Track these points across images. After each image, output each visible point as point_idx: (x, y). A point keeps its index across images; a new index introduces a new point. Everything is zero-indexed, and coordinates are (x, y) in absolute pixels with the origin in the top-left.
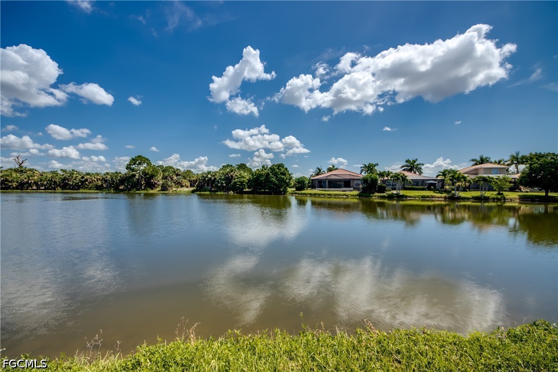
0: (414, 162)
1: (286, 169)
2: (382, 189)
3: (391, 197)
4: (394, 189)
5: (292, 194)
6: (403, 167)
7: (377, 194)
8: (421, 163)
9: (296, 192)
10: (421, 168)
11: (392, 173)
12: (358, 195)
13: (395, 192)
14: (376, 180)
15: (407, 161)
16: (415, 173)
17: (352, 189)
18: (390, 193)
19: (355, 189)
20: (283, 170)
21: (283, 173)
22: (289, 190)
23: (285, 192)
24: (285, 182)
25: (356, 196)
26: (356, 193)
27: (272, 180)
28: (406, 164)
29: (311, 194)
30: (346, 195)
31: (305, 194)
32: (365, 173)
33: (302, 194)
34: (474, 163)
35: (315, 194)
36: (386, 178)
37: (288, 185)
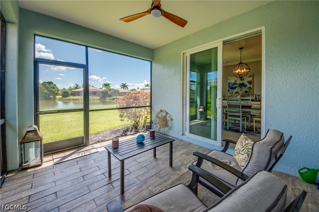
0: (125, 84)
1: (55, 85)
2: (110, 96)
3: (113, 99)
4: (115, 96)
5: (60, 99)
6: (121, 86)
7: (108, 98)
8: (128, 85)
9: (63, 98)
10: (127, 87)
11: (114, 89)
12: (100, 99)
13: (115, 97)
14: (108, 92)
15: (122, 84)
16: (126, 89)
17: (97, 96)
18: (113, 97)
19: (98, 96)
20: (52, 86)
21: (53, 87)
22: (57, 97)
23: (55, 98)
24: (54, 93)
25: (98, 99)
26: (98, 98)
27: (44, 92)
28: (122, 85)
29: (73, 99)
30: (94, 99)
31: (69, 99)
32: (104, 88)
33: (67, 99)
34: (145, 86)
35: (76, 99)
36: (112, 91)
37: (57, 94)
